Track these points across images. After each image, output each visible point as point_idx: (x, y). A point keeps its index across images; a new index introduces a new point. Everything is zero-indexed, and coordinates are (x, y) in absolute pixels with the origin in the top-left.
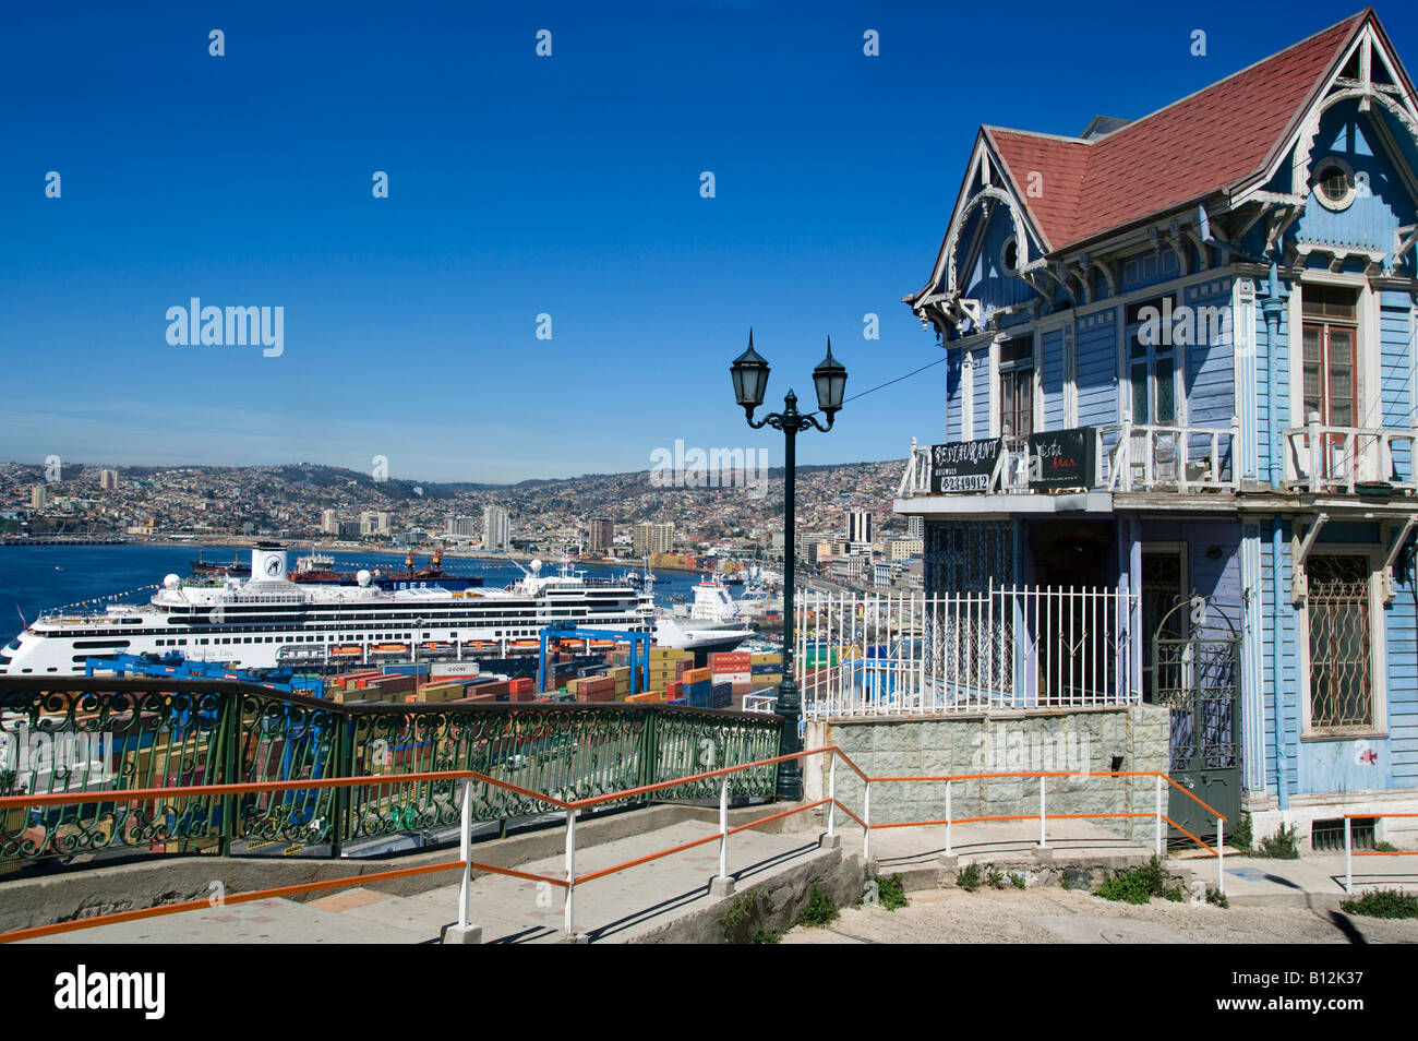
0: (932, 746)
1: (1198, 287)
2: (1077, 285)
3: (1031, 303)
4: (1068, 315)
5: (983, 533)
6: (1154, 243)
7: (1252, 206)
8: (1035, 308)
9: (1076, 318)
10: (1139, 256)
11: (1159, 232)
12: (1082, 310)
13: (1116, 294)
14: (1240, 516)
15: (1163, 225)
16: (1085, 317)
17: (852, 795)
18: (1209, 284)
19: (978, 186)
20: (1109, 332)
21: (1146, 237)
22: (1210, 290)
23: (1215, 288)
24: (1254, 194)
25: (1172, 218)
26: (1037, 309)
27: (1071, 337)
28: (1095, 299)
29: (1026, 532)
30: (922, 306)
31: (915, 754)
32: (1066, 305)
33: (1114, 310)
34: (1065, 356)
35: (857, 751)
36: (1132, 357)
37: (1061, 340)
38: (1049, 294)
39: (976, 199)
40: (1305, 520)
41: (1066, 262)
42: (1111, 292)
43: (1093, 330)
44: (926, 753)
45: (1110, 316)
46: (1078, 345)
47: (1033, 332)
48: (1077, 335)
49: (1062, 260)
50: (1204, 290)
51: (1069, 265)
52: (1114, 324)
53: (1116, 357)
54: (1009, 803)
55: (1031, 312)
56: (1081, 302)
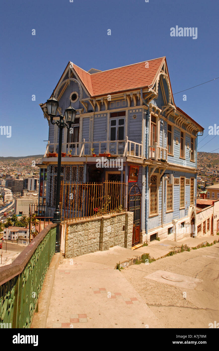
0: (91, 228)
1: (132, 110)
2: (96, 106)
3: (81, 110)
4: (92, 114)
5: (72, 168)
6: (125, 97)
7: (151, 92)
8: (81, 111)
9: (94, 115)
10: (121, 100)
11: (126, 95)
12: (96, 113)
13: (108, 110)
14: (142, 165)
15: (128, 93)
16: (97, 115)
17: (72, 247)
18: (135, 110)
19: (67, 77)
20: (105, 119)
21: (122, 96)
22: (136, 111)
23: (137, 111)
24: (150, 90)
25: (131, 92)
26: (82, 111)
27: (93, 119)
28: (101, 110)
29: (88, 167)
30: (45, 107)
31: (87, 231)
32: (91, 111)
33: (106, 114)
34: (90, 124)
35: (74, 232)
36: (111, 125)
37: (89, 120)
38: (86, 108)
39: (66, 80)
40: (152, 167)
41: (96, 99)
42: (106, 109)
43: (99, 118)
44: (89, 231)
45: (105, 115)
46: (94, 121)
47: (80, 117)
48: (94, 119)
49: (95, 99)
50: (134, 111)
51: (96, 100)
52: (106, 117)
53: (106, 125)
54: (107, 242)
55: (80, 112)
56: (96, 111)
